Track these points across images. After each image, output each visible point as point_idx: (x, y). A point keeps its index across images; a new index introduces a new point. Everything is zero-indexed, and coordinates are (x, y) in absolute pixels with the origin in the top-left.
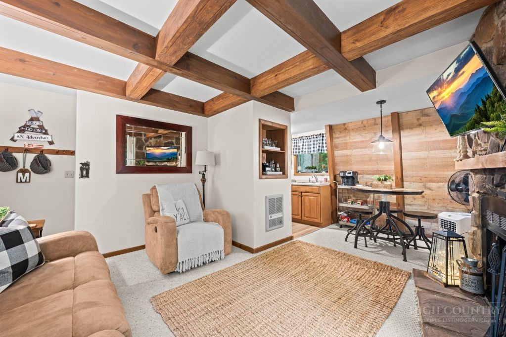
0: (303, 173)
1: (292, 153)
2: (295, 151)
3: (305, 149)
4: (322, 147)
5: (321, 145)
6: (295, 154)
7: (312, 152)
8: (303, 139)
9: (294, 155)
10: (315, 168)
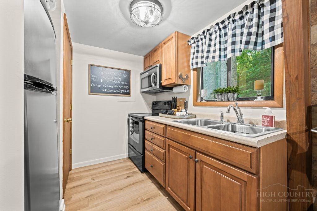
0: (210, 102)
1: (191, 67)
2: (194, 61)
3: (215, 51)
4: (257, 35)
5: (254, 30)
6: (195, 67)
7: (230, 55)
8: (210, 35)
9: (194, 70)
10: (235, 91)
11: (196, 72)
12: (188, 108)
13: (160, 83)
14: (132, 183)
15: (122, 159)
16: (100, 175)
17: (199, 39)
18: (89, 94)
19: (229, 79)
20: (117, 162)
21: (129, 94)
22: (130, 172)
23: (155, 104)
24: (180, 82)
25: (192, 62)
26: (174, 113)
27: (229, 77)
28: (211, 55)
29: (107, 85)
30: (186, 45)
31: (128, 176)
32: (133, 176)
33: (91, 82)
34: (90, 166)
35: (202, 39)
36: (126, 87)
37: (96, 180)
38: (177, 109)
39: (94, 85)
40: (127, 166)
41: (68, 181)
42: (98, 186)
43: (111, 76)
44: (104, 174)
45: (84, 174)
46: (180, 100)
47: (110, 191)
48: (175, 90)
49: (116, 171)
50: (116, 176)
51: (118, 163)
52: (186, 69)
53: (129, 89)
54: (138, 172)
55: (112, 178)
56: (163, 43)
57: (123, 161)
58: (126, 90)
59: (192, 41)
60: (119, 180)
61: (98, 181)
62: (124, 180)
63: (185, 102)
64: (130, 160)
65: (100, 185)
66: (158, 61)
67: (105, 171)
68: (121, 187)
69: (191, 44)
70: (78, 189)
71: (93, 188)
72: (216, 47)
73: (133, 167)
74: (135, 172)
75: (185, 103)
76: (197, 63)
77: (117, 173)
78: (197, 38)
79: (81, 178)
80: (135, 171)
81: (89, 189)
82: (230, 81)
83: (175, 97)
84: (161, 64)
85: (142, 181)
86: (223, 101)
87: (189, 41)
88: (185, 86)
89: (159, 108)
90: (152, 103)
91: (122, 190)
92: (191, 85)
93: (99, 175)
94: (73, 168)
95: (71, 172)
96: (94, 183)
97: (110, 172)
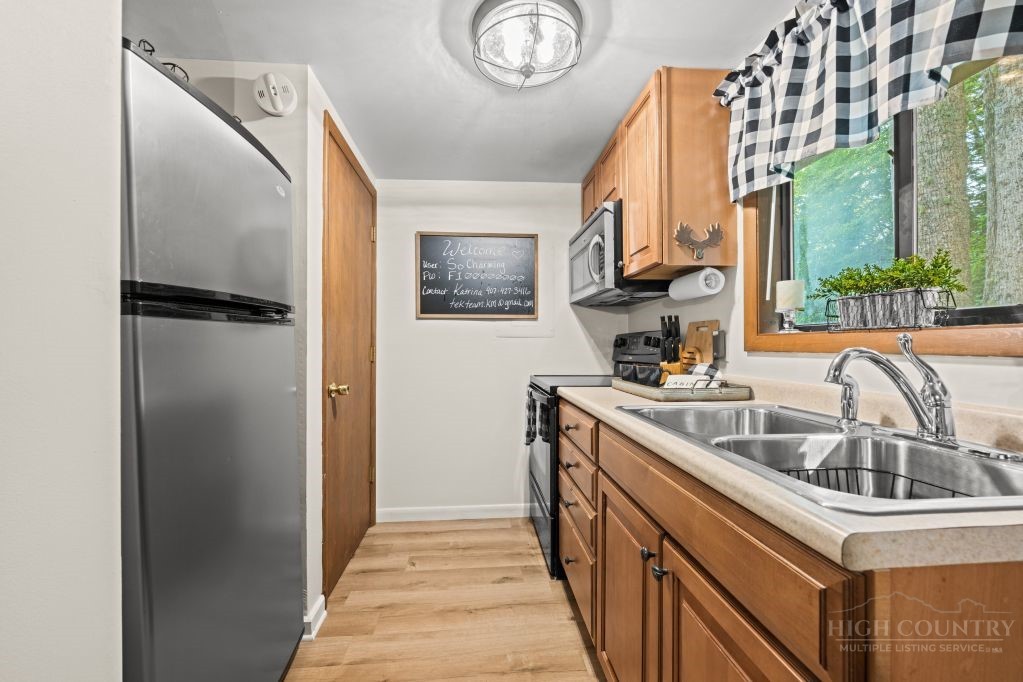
1: (732, 194)
2: (742, 168)
3: (817, 109)
8: (801, 40)
11: (753, 212)
12: (728, 358)
13: (616, 267)
14: (510, 601)
15: (511, 519)
16: (436, 554)
17: (758, 72)
18: (418, 318)
19: (904, 223)
20: (492, 525)
21: (531, 311)
22: (517, 564)
23: (621, 343)
24: (683, 259)
25: (735, 171)
26: (659, 377)
27: (906, 211)
28: (802, 128)
29: (464, 288)
30: (713, 112)
31: (507, 578)
32: (521, 580)
33: (423, 283)
34: (420, 523)
35: (768, 71)
36: (523, 292)
37: (418, 567)
38: (678, 364)
39: (430, 291)
40: (515, 544)
41: (358, 551)
42: (416, 584)
43: (475, 260)
44: (446, 554)
45: (398, 542)
46: (702, 329)
47: (441, 607)
48: (677, 290)
49: (477, 553)
50: (473, 567)
51: (495, 530)
52: (716, 205)
53: (532, 296)
54: (540, 572)
55: (459, 571)
56: (624, 123)
57: (509, 526)
58: (523, 298)
59: (732, 89)
60: (476, 582)
61: (422, 569)
62: (491, 585)
63: (716, 333)
64: (532, 528)
65: (423, 582)
66: (614, 189)
67: (451, 544)
68: (471, 606)
69: (729, 104)
70: (371, 580)
71: (402, 588)
72: (823, 92)
73: (533, 552)
74: (534, 570)
75: (716, 339)
76: (750, 175)
77: (478, 558)
78: (748, 71)
79: (387, 552)
80: (533, 566)
81: (393, 587)
82: (910, 230)
83: (670, 318)
84: (621, 200)
85: (541, 604)
86: (844, 331)
87: (719, 93)
88: (708, 271)
89: (631, 358)
90: (614, 339)
91: (472, 615)
92: (734, 268)
93: (429, 553)
94: (378, 520)
95: (371, 530)
96: (412, 572)
97: (460, 552)
